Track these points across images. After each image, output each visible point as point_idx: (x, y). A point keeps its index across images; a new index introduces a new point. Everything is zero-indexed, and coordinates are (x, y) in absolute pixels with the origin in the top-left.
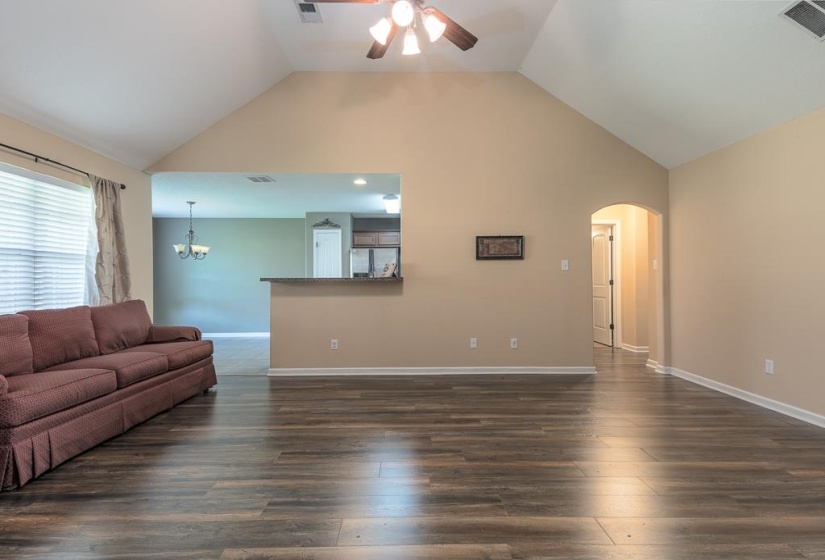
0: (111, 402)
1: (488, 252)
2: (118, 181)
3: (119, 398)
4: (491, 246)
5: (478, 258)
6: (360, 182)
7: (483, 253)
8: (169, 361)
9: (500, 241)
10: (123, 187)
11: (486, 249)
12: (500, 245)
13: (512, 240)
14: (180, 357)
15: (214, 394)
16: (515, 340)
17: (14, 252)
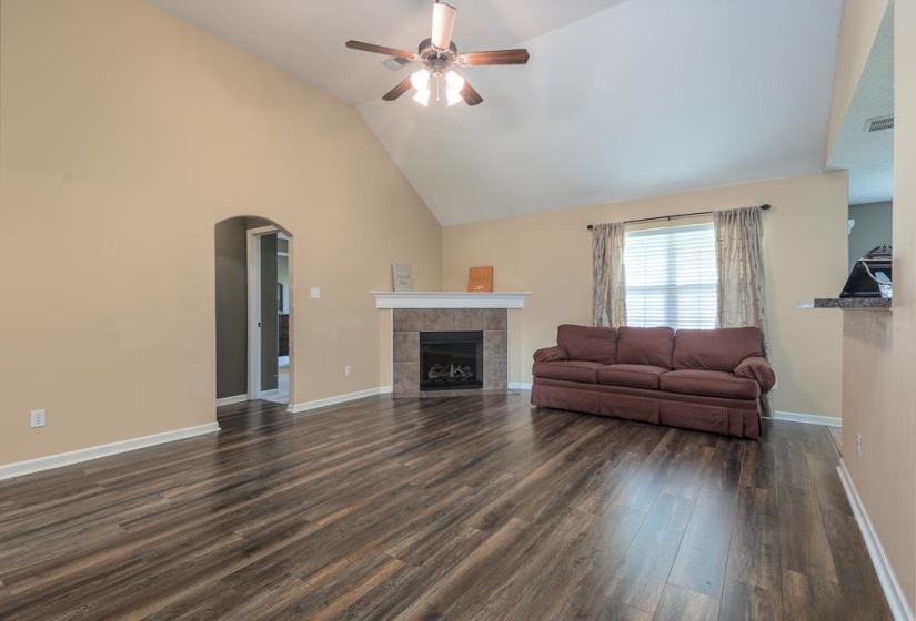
3: (599, 390)
17: (656, 288)
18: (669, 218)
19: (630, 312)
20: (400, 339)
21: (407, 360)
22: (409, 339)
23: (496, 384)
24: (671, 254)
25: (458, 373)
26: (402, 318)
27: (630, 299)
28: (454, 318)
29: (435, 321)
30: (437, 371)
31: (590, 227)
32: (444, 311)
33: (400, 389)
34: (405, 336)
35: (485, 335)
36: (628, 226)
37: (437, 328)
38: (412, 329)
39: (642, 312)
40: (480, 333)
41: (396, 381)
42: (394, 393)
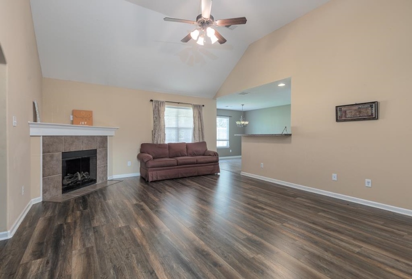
0: (175, 168)
1: (345, 116)
2: (201, 104)
3: (178, 168)
4: (347, 112)
5: (337, 120)
6: (282, 85)
7: (341, 117)
8: (197, 161)
9: (356, 107)
10: (203, 106)
11: (344, 114)
12: (355, 110)
13: (366, 106)
14: (200, 161)
15: (218, 176)
16: (370, 180)
17: (173, 128)
18: (178, 103)
19: (167, 138)
20: (48, 159)
21: (53, 174)
22: (55, 158)
23: (103, 179)
24: (177, 116)
25: (83, 176)
26: (49, 143)
27: (167, 132)
28: (82, 142)
29: (72, 144)
30: (70, 178)
31: (152, 101)
32: (77, 138)
33: (48, 197)
34: (52, 157)
35: (98, 151)
36: (166, 103)
37: (73, 149)
38: (57, 151)
39: (170, 138)
40: (96, 150)
41: (44, 191)
42: (43, 202)
